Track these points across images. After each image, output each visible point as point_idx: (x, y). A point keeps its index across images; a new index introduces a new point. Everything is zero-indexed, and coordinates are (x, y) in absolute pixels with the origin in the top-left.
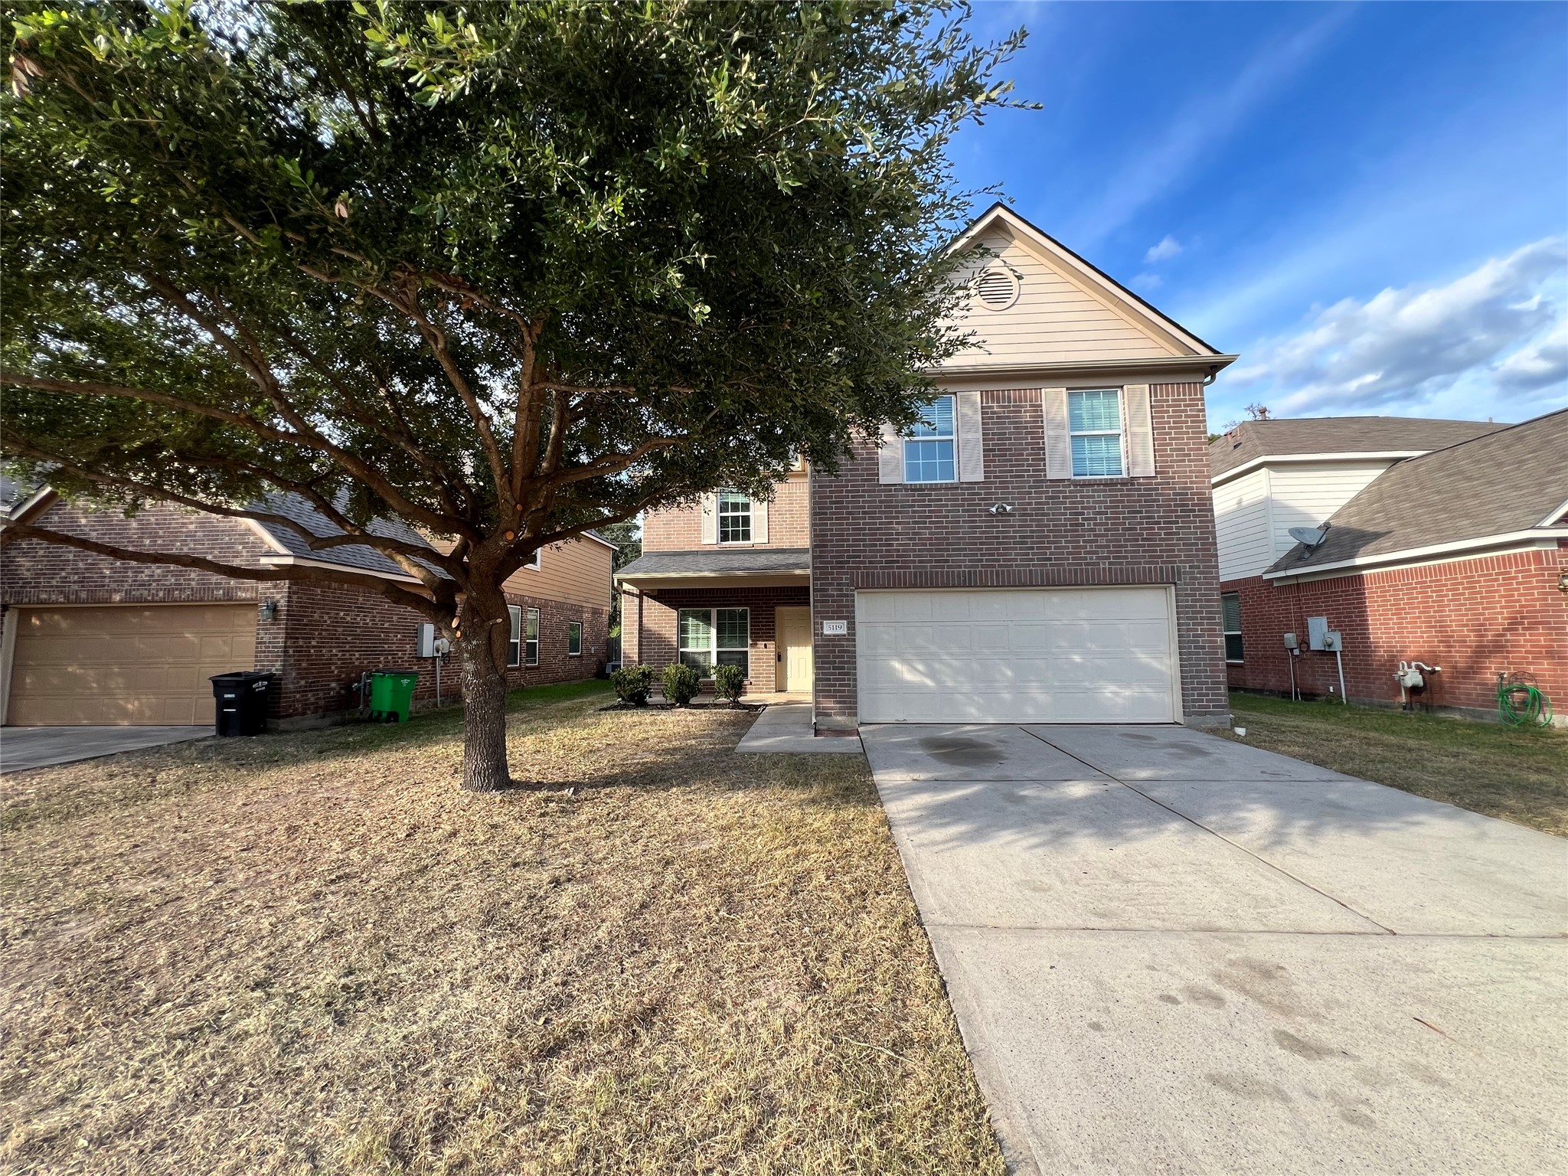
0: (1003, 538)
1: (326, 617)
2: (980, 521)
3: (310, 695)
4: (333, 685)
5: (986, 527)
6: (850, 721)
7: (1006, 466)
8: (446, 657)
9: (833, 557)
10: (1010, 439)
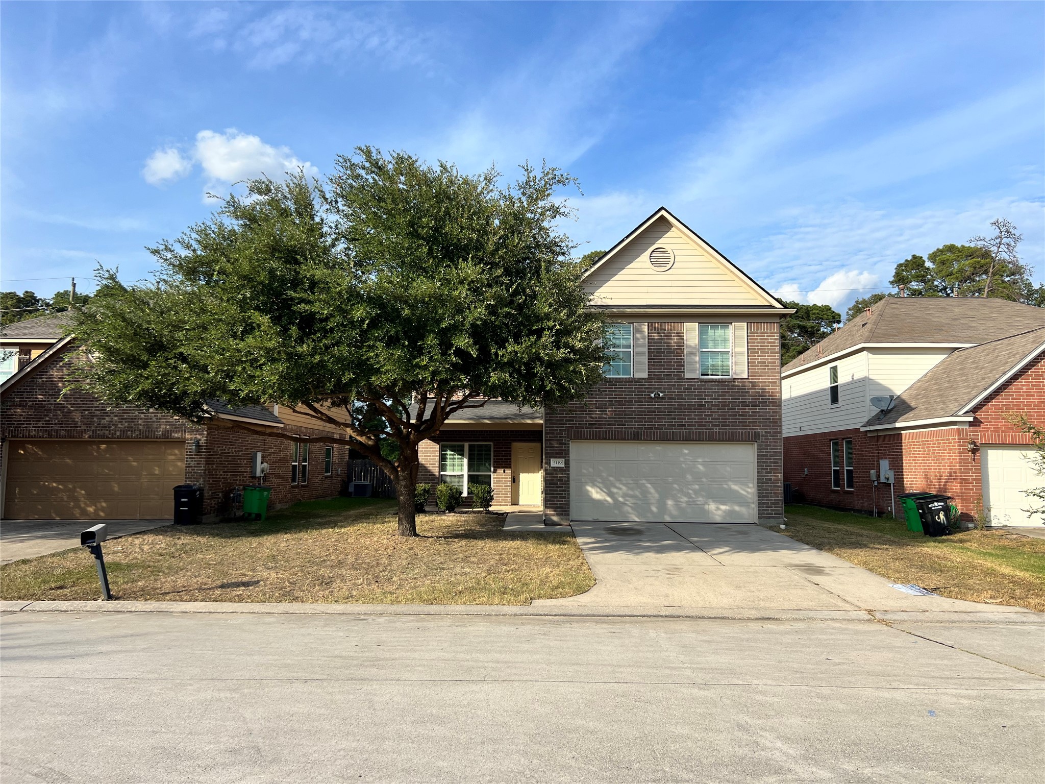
0: (658, 412)
2: (645, 402)
3: (213, 501)
4: (221, 494)
5: (648, 405)
6: (562, 519)
7: (661, 369)
8: (265, 476)
9: (557, 421)
10: (664, 352)
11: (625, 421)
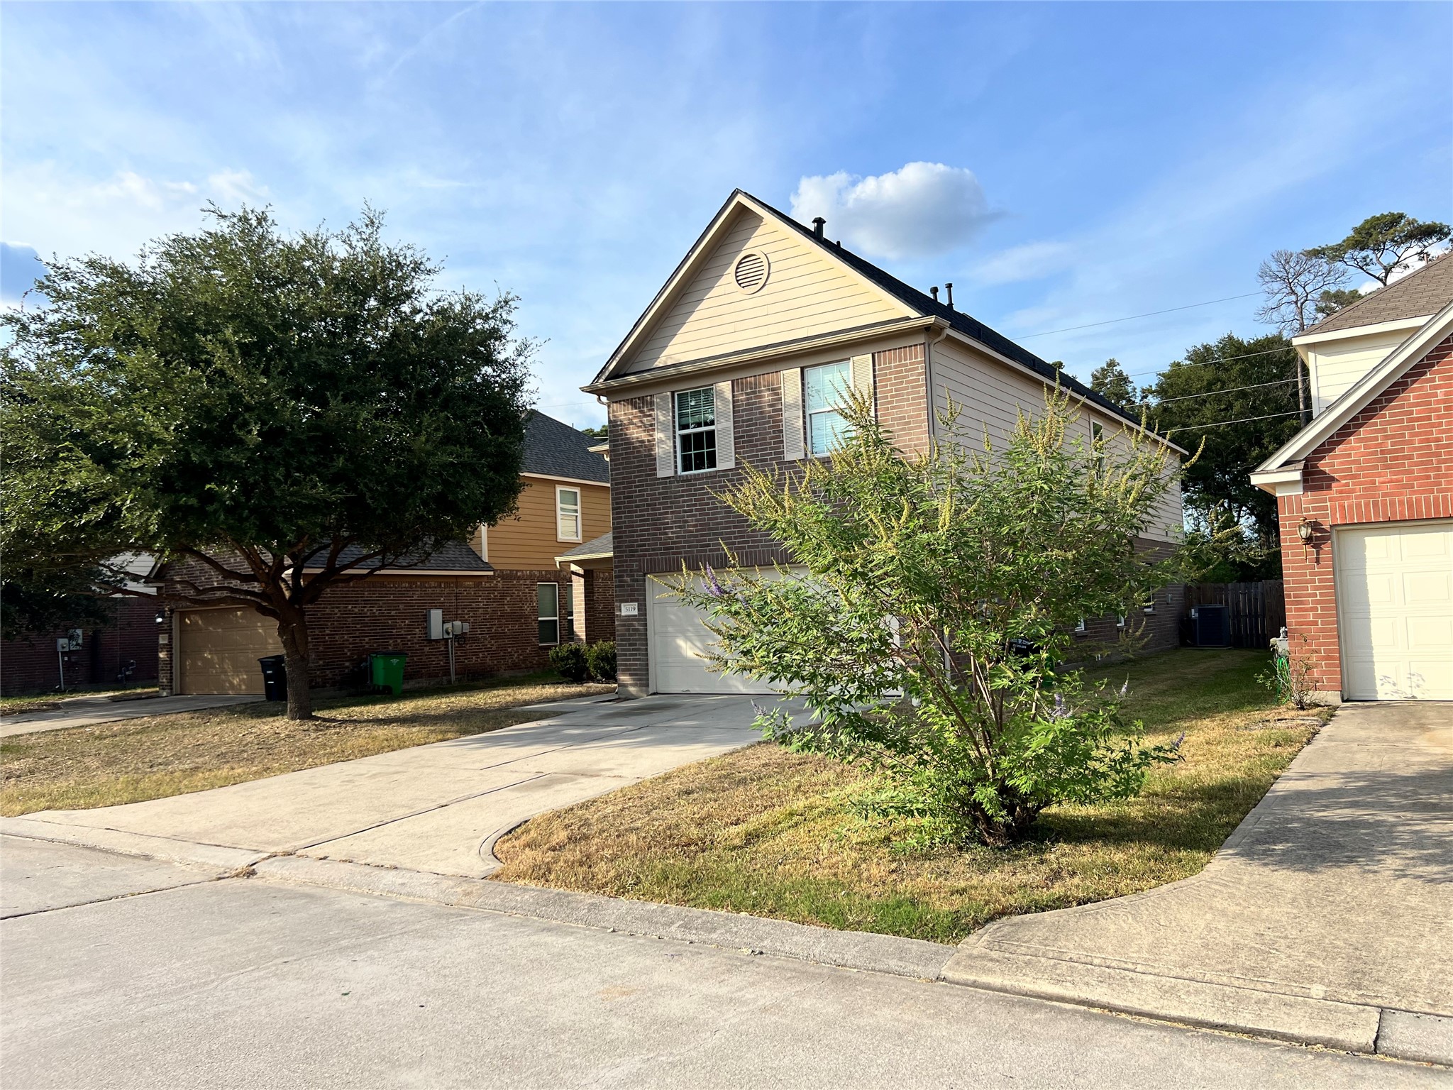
1: (336, 610)
3: (328, 672)
4: (347, 664)
6: (641, 691)
7: (752, 451)
8: (460, 638)
9: (627, 547)
10: (756, 424)
11: (710, 540)
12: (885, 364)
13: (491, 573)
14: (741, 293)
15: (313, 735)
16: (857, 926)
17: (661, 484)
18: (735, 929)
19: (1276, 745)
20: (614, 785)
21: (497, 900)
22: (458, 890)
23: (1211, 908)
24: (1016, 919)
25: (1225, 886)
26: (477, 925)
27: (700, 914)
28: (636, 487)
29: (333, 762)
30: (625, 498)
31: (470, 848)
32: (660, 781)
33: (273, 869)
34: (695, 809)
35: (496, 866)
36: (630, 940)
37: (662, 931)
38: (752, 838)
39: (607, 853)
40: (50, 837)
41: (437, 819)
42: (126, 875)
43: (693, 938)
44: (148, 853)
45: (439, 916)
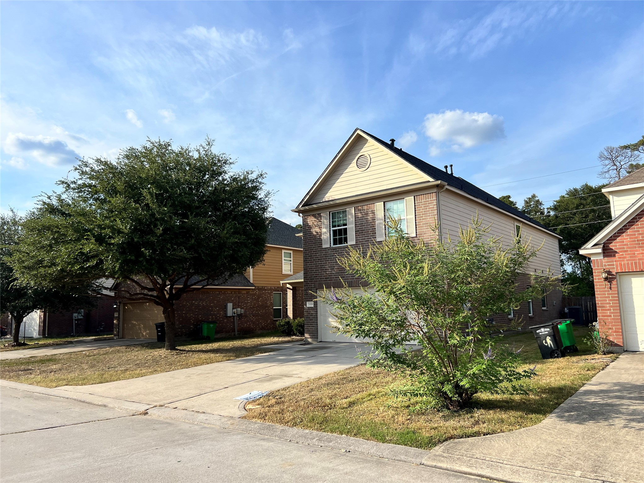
1: (188, 303)
3: (183, 330)
4: (192, 326)
6: (314, 341)
7: (363, 237)
8: (240, 316)
9: (309, 277)
10: (364, 226)
12: (419, 200)
13: (254, 288)
14: (359, 171)
15: (175, 357)
16: (390, 441)
17: (324, 250)
18: (340, 442)
19: (588, 370)
20: (298, 381)
21: (244, 427)
22: (228, 422)
23: (540, 438)
24: (456, 440)
25: (549, 429)
26: (235, 437)
27: (326, 435)
28: (314, 252)
29: (182, 368)
30: (309, 256)
31: (235, 406)
32: (317, 379)
33: (155, 412)
34: (330, 392)
35: (244, 413)
36: (297, 444)
37: (310, 442)
38: (351, 404)
39: (291, 409)
40: (67, 397)
41: (223, 393)
42: (96, 413)
43: (322, 445)
44: (105, 404)
45: (220, 433)
